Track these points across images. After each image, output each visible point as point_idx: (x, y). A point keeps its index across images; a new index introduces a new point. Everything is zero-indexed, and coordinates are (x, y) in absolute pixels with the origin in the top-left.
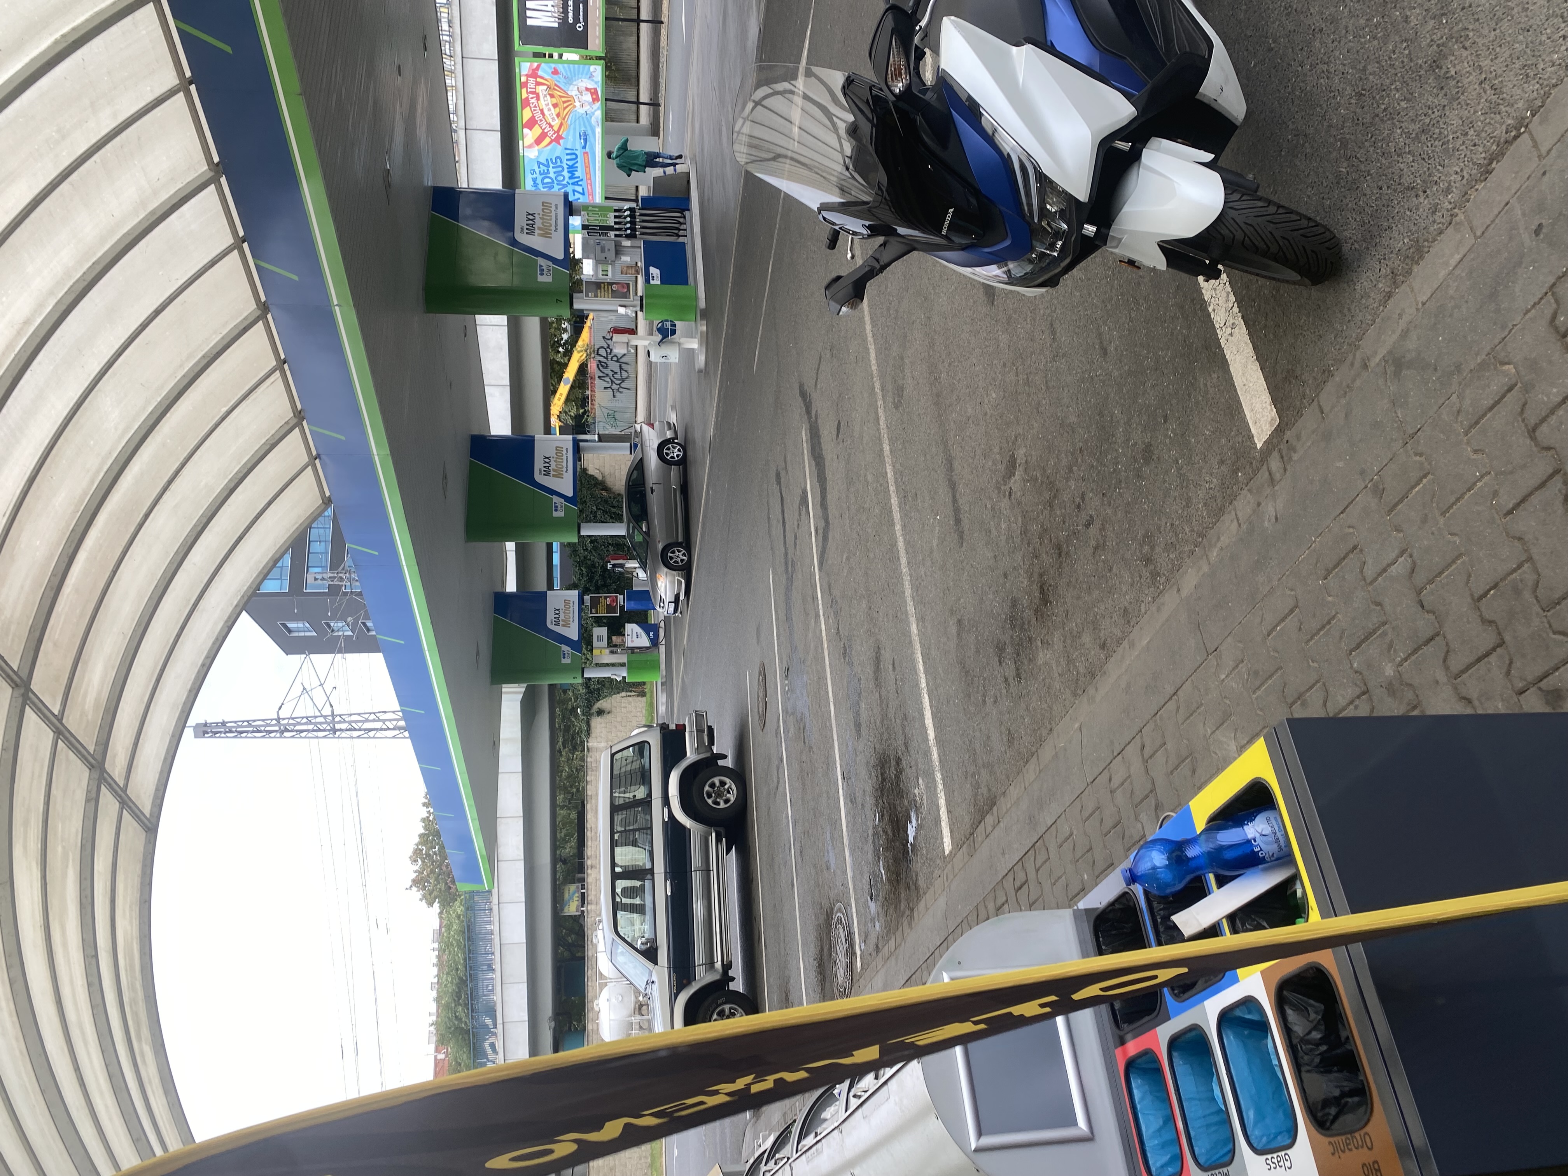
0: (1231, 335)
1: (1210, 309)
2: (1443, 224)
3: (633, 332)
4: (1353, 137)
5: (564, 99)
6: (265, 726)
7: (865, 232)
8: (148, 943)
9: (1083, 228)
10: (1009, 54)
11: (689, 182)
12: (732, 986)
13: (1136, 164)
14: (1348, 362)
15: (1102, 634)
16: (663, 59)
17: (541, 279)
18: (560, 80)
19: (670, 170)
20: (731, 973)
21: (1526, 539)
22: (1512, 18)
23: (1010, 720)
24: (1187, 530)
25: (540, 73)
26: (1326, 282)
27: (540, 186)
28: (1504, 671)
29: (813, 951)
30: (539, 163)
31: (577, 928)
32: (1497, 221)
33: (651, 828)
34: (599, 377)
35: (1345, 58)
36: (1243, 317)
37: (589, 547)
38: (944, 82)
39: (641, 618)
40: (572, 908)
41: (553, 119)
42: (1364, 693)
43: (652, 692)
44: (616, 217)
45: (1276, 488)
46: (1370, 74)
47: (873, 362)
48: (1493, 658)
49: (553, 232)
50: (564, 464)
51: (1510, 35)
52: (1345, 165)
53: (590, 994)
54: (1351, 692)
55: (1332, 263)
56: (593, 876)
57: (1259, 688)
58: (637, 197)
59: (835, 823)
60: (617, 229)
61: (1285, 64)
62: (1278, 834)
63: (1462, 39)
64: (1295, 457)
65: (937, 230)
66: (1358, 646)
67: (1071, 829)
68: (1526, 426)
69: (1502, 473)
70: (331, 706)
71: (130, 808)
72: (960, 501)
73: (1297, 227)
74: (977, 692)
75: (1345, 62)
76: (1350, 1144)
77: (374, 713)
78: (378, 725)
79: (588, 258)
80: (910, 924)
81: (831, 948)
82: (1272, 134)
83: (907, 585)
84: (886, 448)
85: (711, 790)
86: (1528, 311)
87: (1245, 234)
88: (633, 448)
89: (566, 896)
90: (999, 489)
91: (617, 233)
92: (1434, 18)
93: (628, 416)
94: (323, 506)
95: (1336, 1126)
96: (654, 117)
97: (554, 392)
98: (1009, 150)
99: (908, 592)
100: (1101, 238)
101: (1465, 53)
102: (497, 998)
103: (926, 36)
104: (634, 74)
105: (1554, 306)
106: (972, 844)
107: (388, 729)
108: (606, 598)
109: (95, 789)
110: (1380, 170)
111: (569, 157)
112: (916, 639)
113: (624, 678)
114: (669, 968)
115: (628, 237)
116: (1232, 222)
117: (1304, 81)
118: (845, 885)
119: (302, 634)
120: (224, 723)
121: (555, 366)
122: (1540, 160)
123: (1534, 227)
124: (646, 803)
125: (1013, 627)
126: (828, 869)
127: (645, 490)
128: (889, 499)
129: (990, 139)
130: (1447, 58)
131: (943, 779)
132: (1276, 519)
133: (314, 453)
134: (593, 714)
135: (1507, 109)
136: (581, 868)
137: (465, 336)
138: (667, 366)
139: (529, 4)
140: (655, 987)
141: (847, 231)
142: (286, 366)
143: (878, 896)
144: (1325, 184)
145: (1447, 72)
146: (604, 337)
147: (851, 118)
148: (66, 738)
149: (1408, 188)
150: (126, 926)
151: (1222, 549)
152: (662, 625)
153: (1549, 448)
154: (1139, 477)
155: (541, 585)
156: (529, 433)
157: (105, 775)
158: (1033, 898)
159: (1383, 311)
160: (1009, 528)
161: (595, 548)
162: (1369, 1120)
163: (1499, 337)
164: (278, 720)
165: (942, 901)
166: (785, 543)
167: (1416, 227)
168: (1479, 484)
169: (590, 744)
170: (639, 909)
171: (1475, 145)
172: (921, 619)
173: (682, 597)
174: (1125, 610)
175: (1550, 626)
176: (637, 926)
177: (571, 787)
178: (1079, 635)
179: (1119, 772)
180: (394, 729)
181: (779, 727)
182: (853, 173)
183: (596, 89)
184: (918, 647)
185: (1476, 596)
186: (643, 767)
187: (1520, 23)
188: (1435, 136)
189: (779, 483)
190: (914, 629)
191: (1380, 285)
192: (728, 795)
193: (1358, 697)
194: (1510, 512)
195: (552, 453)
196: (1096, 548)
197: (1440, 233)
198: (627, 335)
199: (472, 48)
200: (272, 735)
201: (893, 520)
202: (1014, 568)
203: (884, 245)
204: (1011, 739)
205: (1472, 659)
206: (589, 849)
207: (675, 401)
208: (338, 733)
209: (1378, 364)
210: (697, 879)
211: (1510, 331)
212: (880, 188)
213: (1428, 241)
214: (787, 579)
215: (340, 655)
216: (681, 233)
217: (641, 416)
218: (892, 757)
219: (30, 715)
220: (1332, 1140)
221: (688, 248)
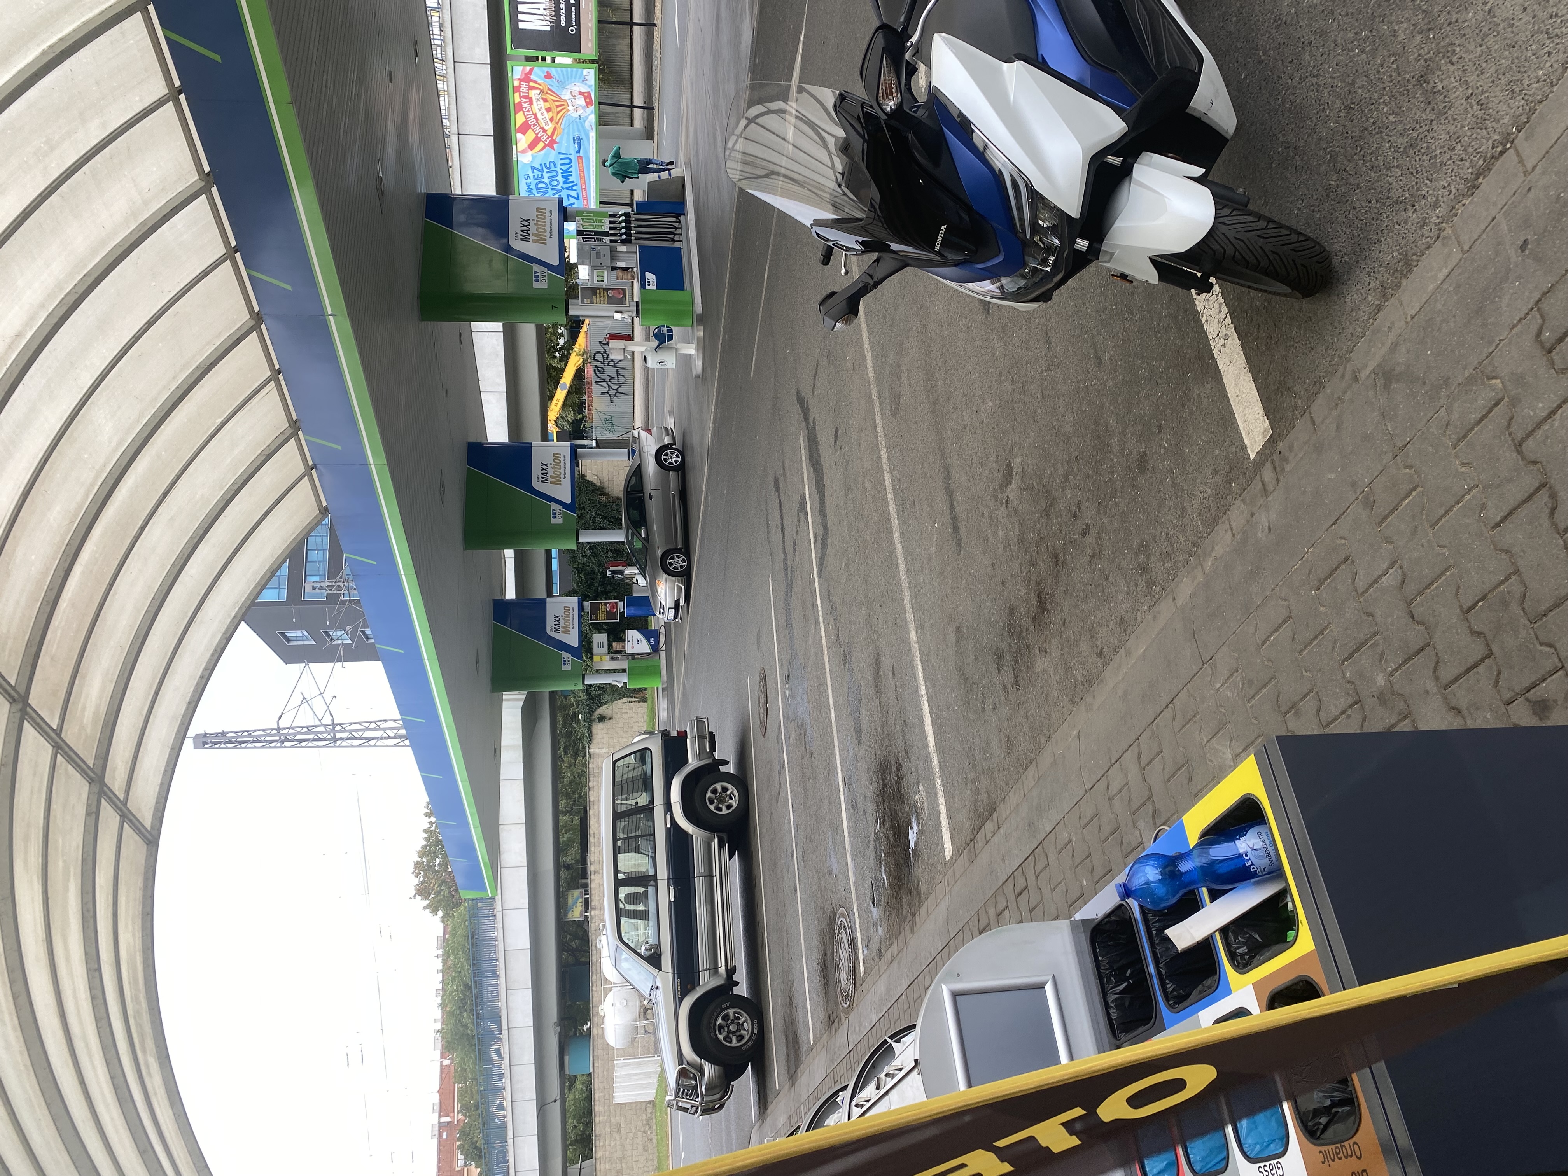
0: (1224, 346)
1: (1203, 320)
2: (1431, 238)
3: (629, 338)
4: (1342, 150)
5: (557, 103)
6: (266, 736)
7: (858, 248)
8: (151, 956)
9: (1075, 242)
10: (1000, 71)
11: (684, 186)
12: (737, 991)
13: (1128, 179)
14: (1339, 374)
15: (1099, 643)
16: (656, 62)
17: (536, 285)
18: (552, 83)
19: (664, 175)
20: (735, 978)
21: (1513, 552)
22: (1498, 34)
23: (1009, 726)
24: (1182, 539)
25: (533, 77)
26: (1317, 295)
27: (535, 192)
28: (1492, 682)
29: (816, 956)
30: (533, 168)
31: (581, 934)
32: (1484, 236)
33: (654, 835)
34: (596, 382)
35: (1334, 71)
36: (1235, 329)
37: (589, 553)
38: (936, 100)
39: (641, 625)
40: (576, 914)
41: (547, 124)
42: (1356, 703)
43: (653, 698)
44: (610, 222)
45: (1269, 499)
46: (1359, 88)
47: (870, 369)
48: (1481, 669)
49: (547, 238)
50: (562, 471)
51: (1496, 50)
52: (1335, 178)
53: (594, 999)
54: (1344, 701)
55: (1321, 276)
56: (597, 881)
57: (1253, 697)
58: (632, 200)
59: (837, 829)
60: (612, 235)
61: (1275, 77)
62: (1270, 849)
63: (1449, 54)
64: (1288, 468)
65: (931, 247)
66: (1351, 656)
67: (1070, 835)
68: (1513, 440)
69: (1489, 486)
70: (332, 715)
71: (131, 821)
72: (958, 509)
73: (1287, 242)
74: (977, 699)
75: (1334, 75)
76: (1339, 1153)
77: (375, 722)
78: (379, 734)
79: (583, 264)
80: (912, 929)
81: (834, 953)
82: (1263, 146)
83: (906, 593)
84: (884, 455)
85: (713, 796)
86: (1514, 326)
87: (1236, 248)
88: (631, 454)
89: (570, 902)
90: (996, 497)
91: (612, 238)
92: (1421, 33)
93: (626, 421)
94: (321, 516)
95: (1324, 1136)
96: (648, 120)
97: (551, 397)
98: (1000, 166)
99: (907, 600)
100: (1094, 253)
101: (1452, 68)
102: (502, 1004)
103: (917, 52)
104: (628, 77)
105: (1540, 321)
106: (972, 850)
107: (389, 737)
108: (606, 604)
109: (95, 803)
110: (1369, 184)
111: (563, 162)
112: (915, 647)
113: (625, 684)
114: (673, 973)
115: (623, 242)
116: (1222, 237)
117: (1294, 94)
118: (847, 890)
119: (300, 643)
120: (224, 734)
121: (552, 371)
122: (1525, 176)
123: (1520, 243)
124: (649, 809)
125: (1011, 635)
126: (830, 874)
127: (643, 496)
128: (888, 507)
129: (981, 155)
130: (1434, 74)
131: (944, 785)
132: (1270, 529)
133: (311, 463)
134: (594, 720)
135: (1494, 124)
136: (584, 874)
137: (461, 343)
138: (664, 372)
139: (521, 8)
140: (660, 992)
141: (841, 247)
142: (281, 376)
143: (880, 901)
144: (1315, 197)
145: (1435, 87)
146: (600, 342)
147: (841, 133)
148: (66, 753)
149: (1397, 202)
150: (129, 938)
151: (1216, 558)
152: (663, 630)
153: (1535, 462)
154: (1135, 486)
155: (541, 593)
156: (527, 440)
157: (105, 788)
158: (1033, 903)
159: (1373, 324)
160: (1006, 537)
161: (594, 555)
162: (1357, 1130)
163: (1486, 351)
164: (279, 729)
165: (943, 906)
166: (784, 549)
167: (1405, 241)
168: (1467, 497)
169: (592, 751)
170: (643, 915)
171: (1462, 160)
172: (920, 627)
173: (682, 603)
174: (1122, 619)
175: (1537, 638)
176: (641, 931)
177: (574, 793)
178: (1076, 644)
179: (1116, 780)
180: (395, 738)
181: (780, 733)
182: (846, 190)
183: (589, 93)
184: (917, 654)
185: (1465, 607)
186: (645, 774)
187: (1505, 39)
188: (1423, 151)
189: (777, 489)
190: (913, 635)
191: (1370, 298)
192: (730, 801)
193: (1351, 706)
194: (1498, 525)
195: (550, 460)
196: (1092, 557)
197: (1428, 247)
198: (623, 341)
199: (464, 53)
200: (273, 745)
201: (891, 527)
202: (1012, 576)
203: (878, 261)
204: (1010, 745)
205: (1462, 669)
206: (592, 855)
207: (672, 407)
208: (338, 742)
209: (1368, 376)
210: (700, 885)
211: (1497, 346)
212: (872, 206)
213: (1416, 254)
214: (787, 585)
215: (339, 664)
216: (677, 238)
217: (638, 423)
218: (892, 763)
219: (29, 731)
220: (1323, 1148)
221: (684, 253)
